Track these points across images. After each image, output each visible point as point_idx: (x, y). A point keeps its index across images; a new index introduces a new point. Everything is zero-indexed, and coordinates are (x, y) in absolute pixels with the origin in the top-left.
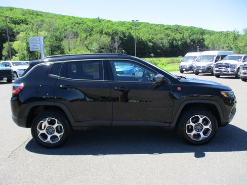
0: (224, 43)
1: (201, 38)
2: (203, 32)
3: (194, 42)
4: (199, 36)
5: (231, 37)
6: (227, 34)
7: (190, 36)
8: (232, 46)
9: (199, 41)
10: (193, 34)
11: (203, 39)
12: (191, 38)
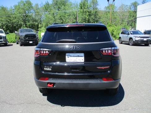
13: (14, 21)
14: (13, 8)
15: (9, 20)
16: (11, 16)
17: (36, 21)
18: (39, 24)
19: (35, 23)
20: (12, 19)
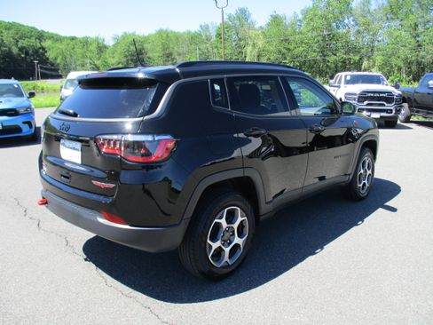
0: (84, 56)
1: (39, 45)
2: (41, 36)
3: (27, 53)
4: (34, 42)
5: (93, 47)
6: (85, 42)
7: (17, 41)
8: (97, 63)
9: (36, 52)
10: (21, 38)
11: (43, 49)
12: (20, 45)
13: (297, 51)
14: (300, 17)
15: (284, 51)
16: (291, 38)
17: (355, 50)
18: (365, 59)
19: (351, 56)
20: (291, 47)
